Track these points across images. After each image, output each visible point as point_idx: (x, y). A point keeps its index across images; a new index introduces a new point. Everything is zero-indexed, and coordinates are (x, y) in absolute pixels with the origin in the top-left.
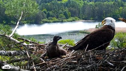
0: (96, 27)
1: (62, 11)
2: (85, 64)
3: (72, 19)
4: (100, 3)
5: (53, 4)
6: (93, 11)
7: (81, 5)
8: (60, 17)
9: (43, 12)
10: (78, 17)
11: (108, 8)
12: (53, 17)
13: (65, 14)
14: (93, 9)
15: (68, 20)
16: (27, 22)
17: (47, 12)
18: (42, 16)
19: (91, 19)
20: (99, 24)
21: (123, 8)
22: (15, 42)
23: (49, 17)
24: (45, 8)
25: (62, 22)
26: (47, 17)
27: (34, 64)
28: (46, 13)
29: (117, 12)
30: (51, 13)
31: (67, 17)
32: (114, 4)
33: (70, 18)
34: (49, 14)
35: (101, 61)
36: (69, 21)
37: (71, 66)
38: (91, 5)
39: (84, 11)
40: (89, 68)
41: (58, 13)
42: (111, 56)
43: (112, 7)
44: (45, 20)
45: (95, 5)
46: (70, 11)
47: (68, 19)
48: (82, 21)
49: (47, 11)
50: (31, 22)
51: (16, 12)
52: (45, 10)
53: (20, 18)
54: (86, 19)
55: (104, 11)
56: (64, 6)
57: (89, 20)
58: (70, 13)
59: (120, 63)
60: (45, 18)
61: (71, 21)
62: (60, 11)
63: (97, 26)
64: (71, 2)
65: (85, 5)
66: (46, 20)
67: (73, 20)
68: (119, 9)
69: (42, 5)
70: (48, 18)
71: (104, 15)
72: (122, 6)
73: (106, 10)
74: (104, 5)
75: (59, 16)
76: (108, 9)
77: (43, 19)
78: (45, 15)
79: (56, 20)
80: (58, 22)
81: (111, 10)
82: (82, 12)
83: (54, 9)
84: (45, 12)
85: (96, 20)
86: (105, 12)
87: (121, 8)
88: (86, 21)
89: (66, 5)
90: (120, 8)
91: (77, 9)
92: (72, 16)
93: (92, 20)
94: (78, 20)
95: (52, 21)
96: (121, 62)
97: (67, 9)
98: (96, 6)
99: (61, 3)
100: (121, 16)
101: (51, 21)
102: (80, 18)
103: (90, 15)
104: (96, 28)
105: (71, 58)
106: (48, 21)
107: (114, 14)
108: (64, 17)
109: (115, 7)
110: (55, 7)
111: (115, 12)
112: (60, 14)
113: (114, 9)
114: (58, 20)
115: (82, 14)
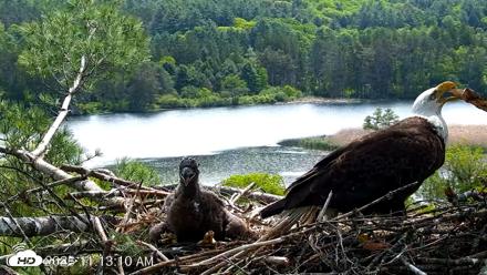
0: (368, 126)
1: (236, 63)
2: (318, 267)
3: (275, 95)
4: (382, 32)
5: (201, 36)
6: (355, 64)
7: (309, 39)
8: (226, 87)
9: (160, 66)
10: (298, 88)
11: (412, 51)
12: (200, 85)
13: (246, 74)
14: (353, 55)
15: (259, 97)
17: (177, 69)
18: (156, 82)
19: (349, 93)
20: (378, 113)
21: (471, 52)
22: (53, 176)
23: (185, 88)
25: (235, 105)
26: (178, 88)
27: (121, 268)
28: (171, 72)
29: (448, 64)
30: (191, 70)
31: (254, 88)
32: (435, 35)
33: (264, 90)
34: (182, 74)
35: (380, 259)
36: (262, 103)
38: (346, 39)
39: (318, 62)
41: (217, 71)
43: (424, 45)
44: (169, 98)
45: (360, 38)
46: (264, 62)
47: (257, 93)
48: (314, 103)
49: (177, 64)
50: (117, 105)
51: (60, 60)
52: (171, 60)
53: (76, 83)
54: (329, 92)
55: (399, 63)
56: (243, 43)
57: (339, 97)
58: (264, 69)
59: (454, 265)
60: (170, 92)
61: (271, 103)
62: (229, 62)
63: (368, 120)
64: (271, 30)
65: (322, 38)
66: (175, 99)
67: (276, 98)
68: (453, 55)
70: (179, 92)
71: (395, 77)
72: (467, 41)
73: (403, 60)
74: (395, 39)
75: (223, 83)
76: (411, 55)
77: (161, 93)
78: (169, 80)
79: (212, 97)
80: (219, 105)
81: (425, 60)
82: (312, 66)
83: (204, 55)
84: (167, 67)
85: (367, 97)
86: (402, 67)
87: (462, 50)
88: (328, 101)
89: (251, 39)
90: (458, 52)
91: (294, 58)
92: (273, 83)
93: (352, 96)
94: (298, 97)
95: (197, 102)
96: (457, 261)
97: (254, 53)
98: (365, 41)
99: (230, 33)
100: (462, 81)
101: (192, 101)
102: (303, 90)
104: (365, 128)
105: (269, 246)
106: (181, 101)
107: (434, 74)
108: (243, 85)
109: (439, 47)
110: (209, 47)
111: (439, 64)
112: (227, 74)
113: (433, 55)
114: (218, 99)
115: (310, 73)
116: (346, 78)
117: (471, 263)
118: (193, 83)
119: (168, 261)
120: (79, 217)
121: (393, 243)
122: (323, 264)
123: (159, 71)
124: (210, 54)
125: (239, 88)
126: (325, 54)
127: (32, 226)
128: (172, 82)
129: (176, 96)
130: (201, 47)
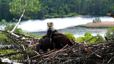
0: (94, 22)
1: (63, 7)
3: (72, 15)
6: (91, 7)
7: (80, 2)
8: (60, 13)
9: (45, 8)
11: (104, 4)
12: (54, 13)
13: (65, 10)
14: (90, 5)
16: (30, 18)
17: (49, 9)
18: (44, 12)
19: (89, 14)
20: (96, 19)
23: (51, 13)
24: (47, 4)
25: (62, 17)
26: (49, 13)
27: (28, 57)
28: (47, 10)
29: (112, 7)
30: (52, 9)
31: (67, 13)
33: (69, 14)
36: (69, 17)
37: (62, 59)
39: (82, 7)
40: (78, 60)
41: (58, 9)
42: (99, 48)
43: (107, 3)
44: (47, 16)
45: (92, 1)
46: (69, 7)
50: (35, 17)
52: (47, 7)
53: (22, 16)
54: (84, 14)
55: (100, 7)
56: (64, 3)
57: (87, 15)
58: (69, 9)
60: (47, 14)
61: (71, 17)
62: (61, 7)
63: (94, 20)
65: (83, 1)
69: (44, 2)
71: (100, 10)
73: (102, 6)
74: (100, 1)
75: (60, 12)
77: (45, 14)
79: (57, 15)
81: (107, 6)
82: (80, 8)
83: (55, 5)
85: (93, 15)
88: (84, 16)
89: (66, 2)
91: (76, 6)
92: (71, 12)
93: (90, 15)
94: (77, 15)
95: (54, 16)
96: (108, 54)
97: (67, 5)
101: (52, 16)
102: (78, 14)
103: (87, 10)
105: (63, 51)
106: (50, 16)
107: (109, 10)
108: (64, 13)
109: (110, 4)
110: (56, 4)
111: (110, 7)
112: (60, 10)
113: (109, 5)
114: (58, 16)
115: (80, 10)
116: (88, 11)
117: (111, 55)
118: (53, 12)
119: (39, 55)
120: (19, 45)
121: (93, 50)
122: (76, 55)
123: (45, 9)
124: (57, 5)
125: (63, 13)
126: (83, 5)
127: (7, 47)
128: (48, 12)
129: (48, 15)
130: (54, 4)
